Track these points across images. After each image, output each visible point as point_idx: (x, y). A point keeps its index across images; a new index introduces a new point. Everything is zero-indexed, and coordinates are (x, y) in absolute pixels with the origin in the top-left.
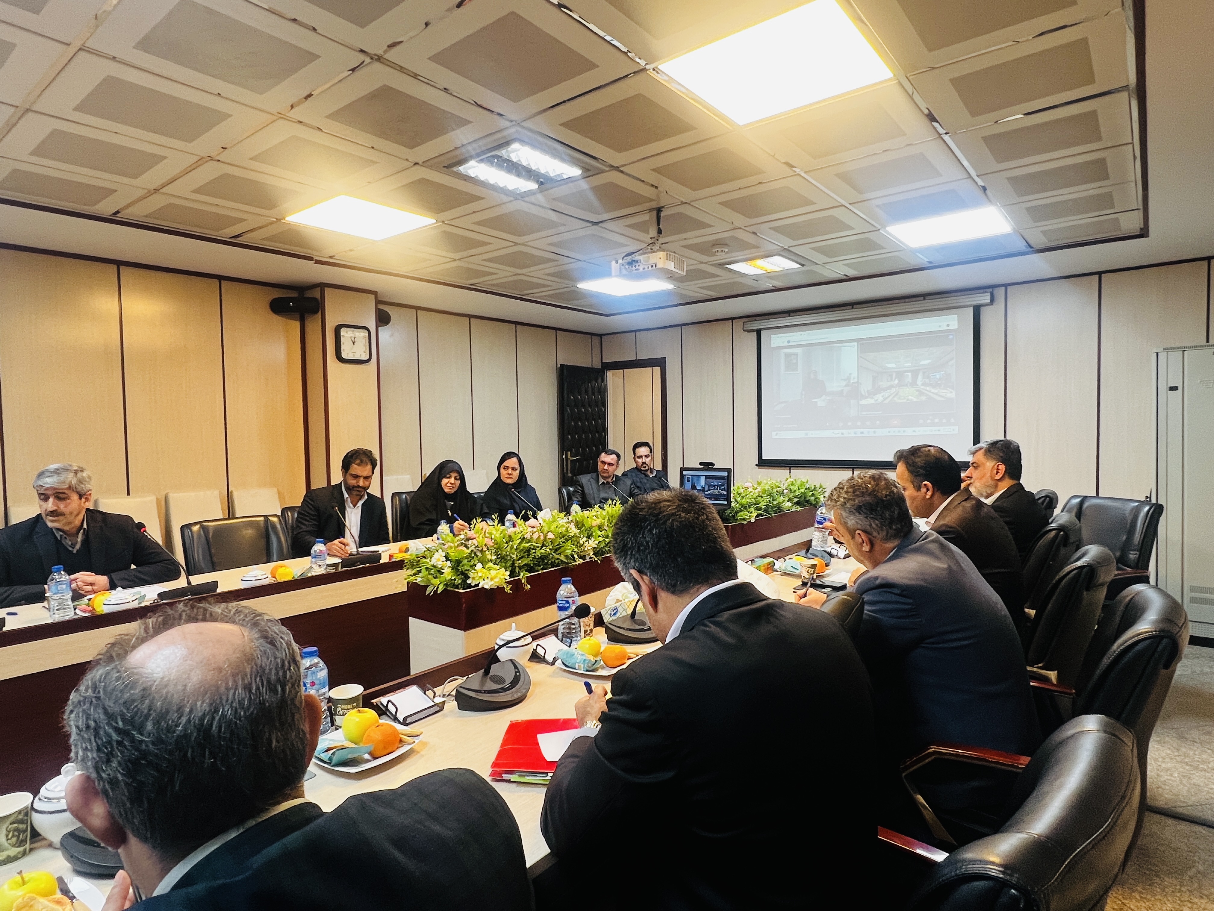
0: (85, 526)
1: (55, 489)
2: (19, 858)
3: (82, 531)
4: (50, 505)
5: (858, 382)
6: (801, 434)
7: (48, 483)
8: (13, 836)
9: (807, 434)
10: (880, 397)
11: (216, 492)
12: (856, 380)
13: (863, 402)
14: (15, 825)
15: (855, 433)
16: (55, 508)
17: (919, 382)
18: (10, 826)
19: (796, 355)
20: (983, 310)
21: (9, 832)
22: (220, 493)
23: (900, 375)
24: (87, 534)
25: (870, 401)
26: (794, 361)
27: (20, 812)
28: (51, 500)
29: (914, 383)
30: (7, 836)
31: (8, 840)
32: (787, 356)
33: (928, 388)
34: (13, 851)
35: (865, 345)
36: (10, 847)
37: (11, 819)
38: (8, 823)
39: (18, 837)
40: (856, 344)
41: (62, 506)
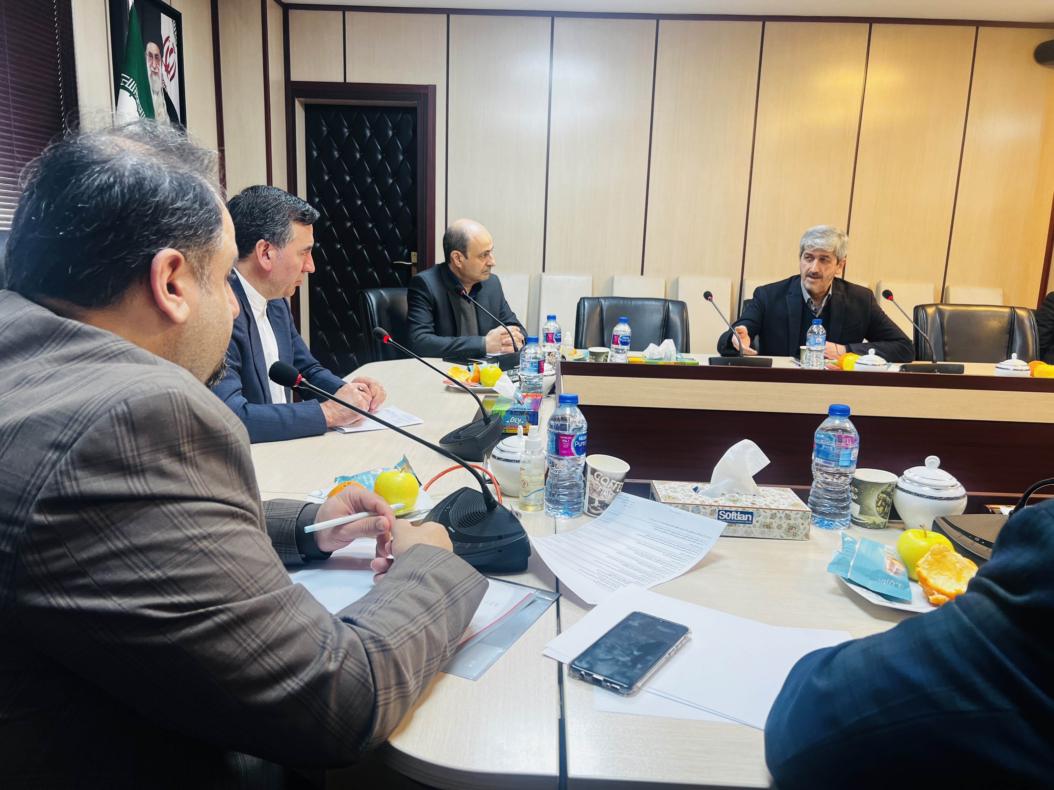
0: (830, 292)
1: (822, 250)
2: (880, 528)
3: (827, 297)
4: (814, 266)
7: (818, 244)
8: (881, 505)
11: (932, 287)
14: (885, 496)
16: (818, 270)
18: (881, 495)
21: (880, 500)
22: (935, 288)
24: (828, 302)
27: (890, 485)
28: (816, 261)
30: (877, 502)
31: (877, 507)
34: (879, 520)
36: (877, 514)
37: (883, 488)
38: (880, 491)
39: (884, 508)
41: (823, 268)
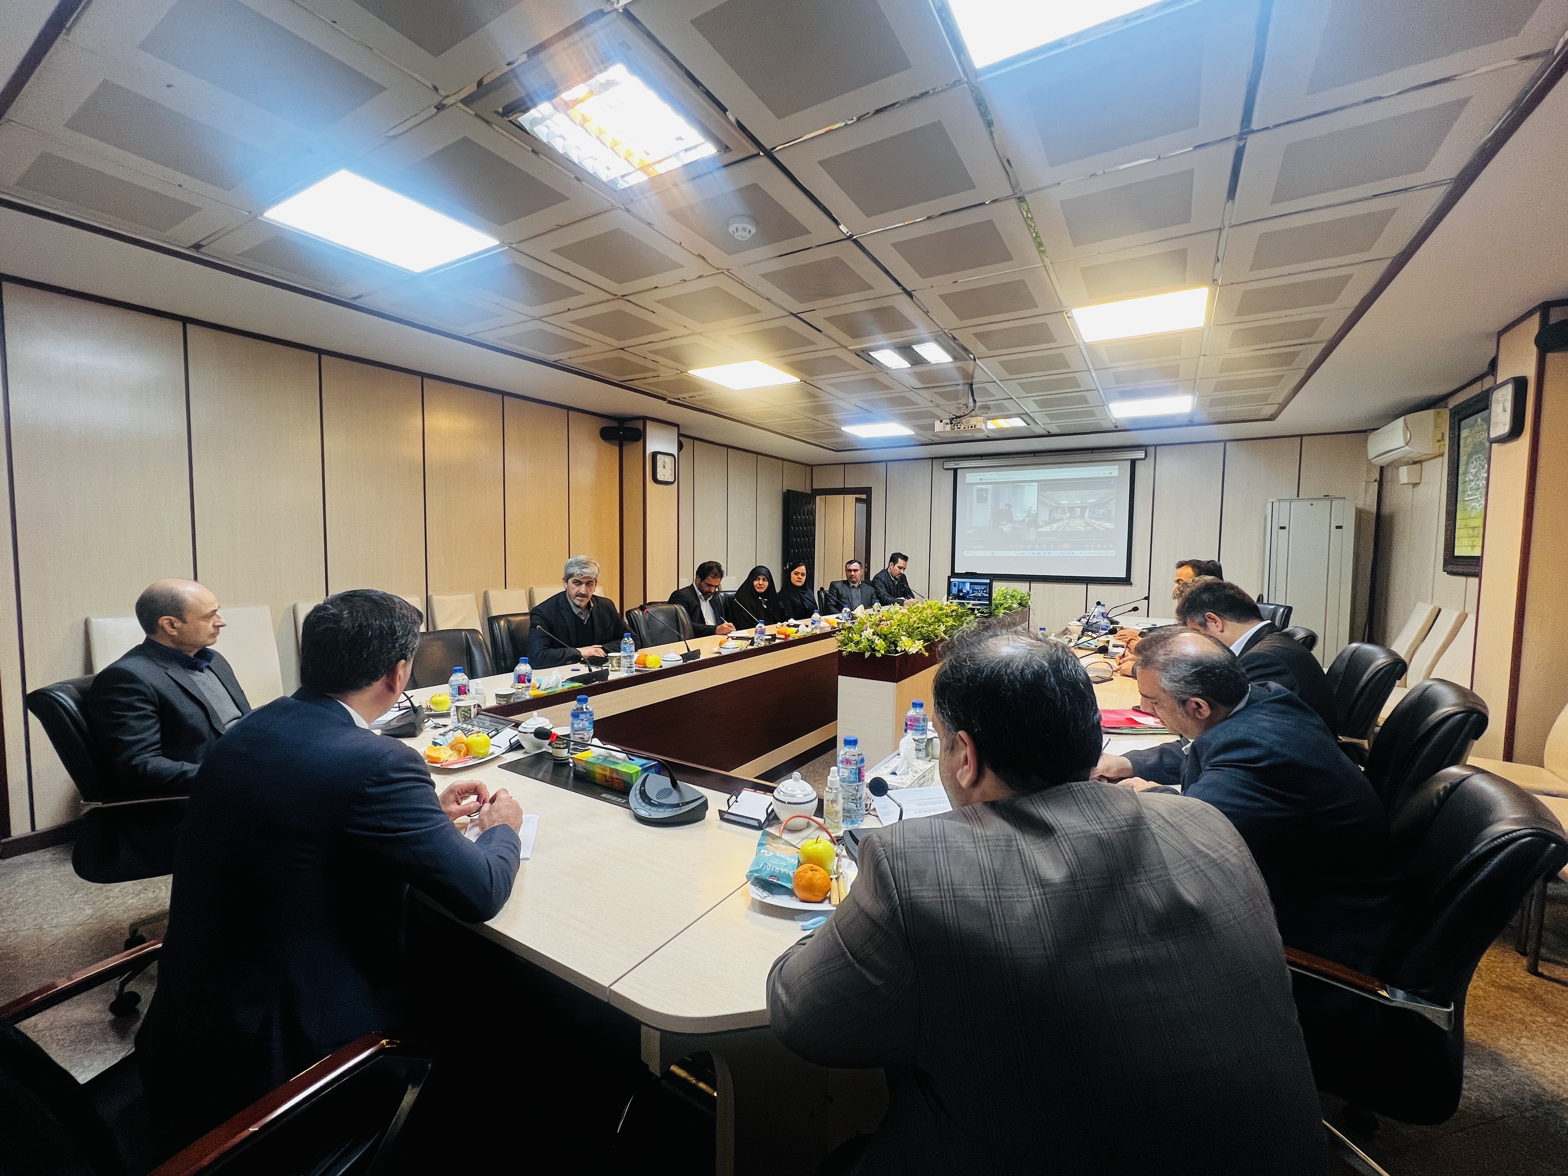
0: (592, 606)
1: (590, 578)
3: (590, 609)
4: (582, 589)
5: (1037, 514)
6: (988, 553)
9: (993, 554)
10: (1055, 526)
12: (1035, 512)
13: (1040, 530)
15: (1033, 554)
16: (585, 592)
17: (1086, 515)
19: (987, 490)
20: (1138, 464)
23: (1071, 509)
24: (591, 613)
25: (1047, 529)
26: (985, 495)
28: (583, 585)
29: (1082, 516)
32: (979, 490)
33: (1093, 521)
35: (1044, 485)
40: (1036, 484)
41: (588, 590)
